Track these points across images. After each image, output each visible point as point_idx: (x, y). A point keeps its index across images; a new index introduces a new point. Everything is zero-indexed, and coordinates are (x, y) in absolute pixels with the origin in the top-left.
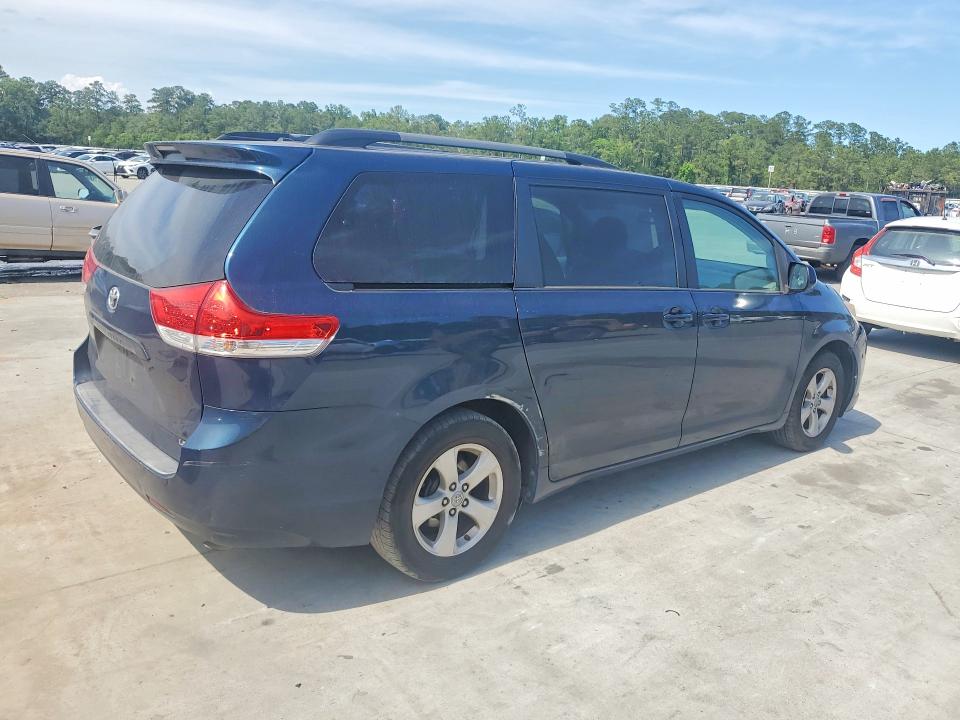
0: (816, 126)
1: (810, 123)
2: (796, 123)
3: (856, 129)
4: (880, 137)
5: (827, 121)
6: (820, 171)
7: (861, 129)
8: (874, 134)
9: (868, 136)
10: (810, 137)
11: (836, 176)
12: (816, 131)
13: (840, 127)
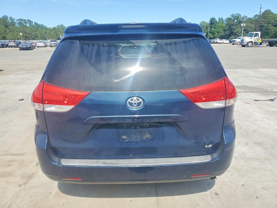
0: (17, 20)
1: (15, 19)
2: (10, 19)
3: (30, 22)
4: (37, 24)
5: (20, 19)
6: (25, 34)
7: (31, 21)
8: (35, 23)
9: (34, 23)
10: (16, 24)
11: (30, 35)
12: (17, 22)
13: (25, 20)
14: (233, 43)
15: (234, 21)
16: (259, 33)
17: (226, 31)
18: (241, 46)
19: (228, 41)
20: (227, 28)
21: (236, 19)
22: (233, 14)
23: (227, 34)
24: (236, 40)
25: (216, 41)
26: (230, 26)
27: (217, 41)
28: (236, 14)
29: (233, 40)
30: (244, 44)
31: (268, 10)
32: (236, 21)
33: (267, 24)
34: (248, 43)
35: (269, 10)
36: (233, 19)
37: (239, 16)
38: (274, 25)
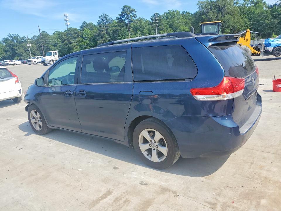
14: (29, 63)
15: (13, 41)
16: (57, 52)
17: (8, 52)
18: (43, 65)
19: (20, 62)
20: (8, 48)
21: (15, 40)
22: (10, 34)
23: (10, 56)
24: (31, 60)
25: (6, 63)
26: (10, 47)
27: (8, 62)
28: (14, 34)
29: (28, 60)
30: (46, 63)
31: (43, 32)
32: (15, 41)
33: (47, 44)
34: (49, 61)
35: (45, 32)
36: (12, 39)
37: (17, 36)
38: (53, 45)
